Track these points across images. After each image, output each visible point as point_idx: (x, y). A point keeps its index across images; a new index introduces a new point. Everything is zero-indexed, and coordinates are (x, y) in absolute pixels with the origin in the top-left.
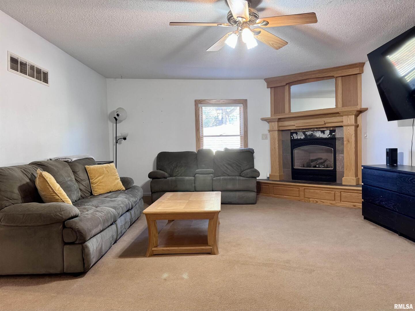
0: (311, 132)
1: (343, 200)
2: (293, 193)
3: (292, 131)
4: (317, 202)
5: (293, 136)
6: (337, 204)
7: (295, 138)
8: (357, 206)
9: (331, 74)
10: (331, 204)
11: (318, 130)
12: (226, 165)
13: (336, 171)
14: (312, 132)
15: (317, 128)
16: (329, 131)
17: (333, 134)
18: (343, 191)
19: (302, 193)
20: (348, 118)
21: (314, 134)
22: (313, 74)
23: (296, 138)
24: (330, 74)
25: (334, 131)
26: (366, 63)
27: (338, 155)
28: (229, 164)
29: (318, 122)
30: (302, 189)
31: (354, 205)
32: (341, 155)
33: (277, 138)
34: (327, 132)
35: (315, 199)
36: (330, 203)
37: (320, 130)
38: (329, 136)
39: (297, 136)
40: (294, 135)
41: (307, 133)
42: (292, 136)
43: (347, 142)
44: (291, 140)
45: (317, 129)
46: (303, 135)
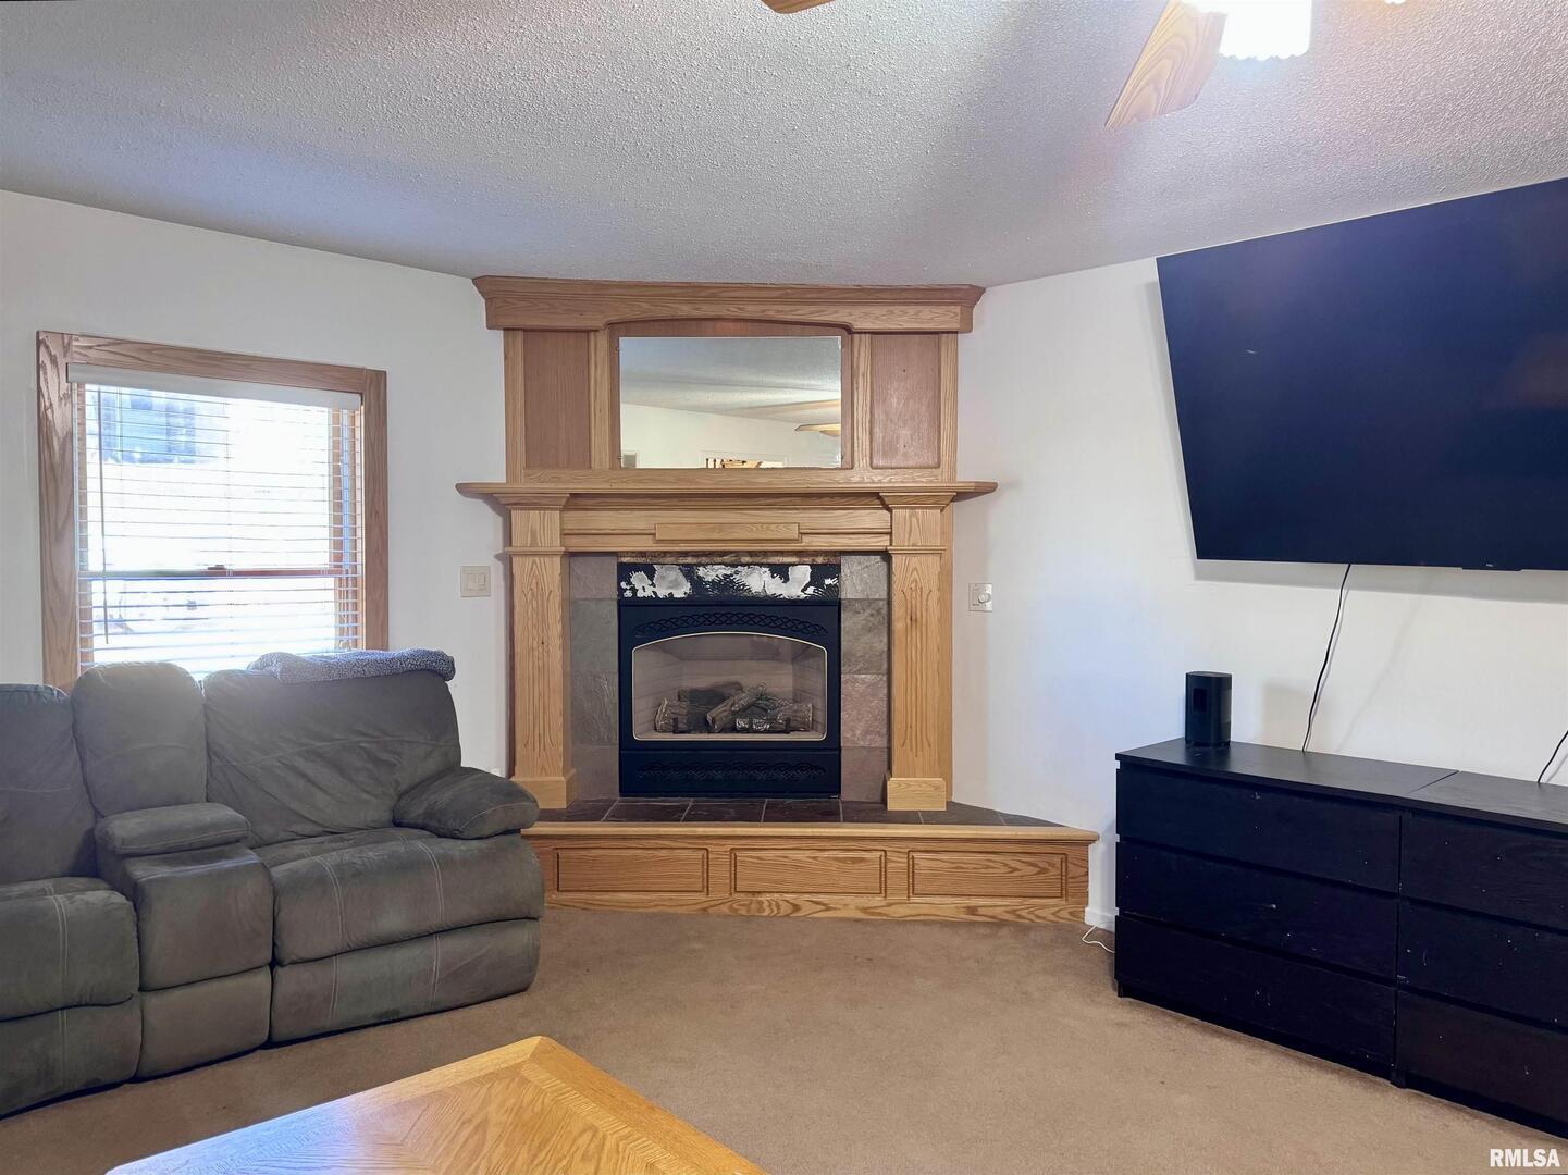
0: (722, 571)
1: (918, 887)
2: (672, 876)
3: (625, 560)
4: (796, 908)
5: (629, 583)
6: (893, 908)
7: (640, 594)
8: (982, 911)
9: (841, 315)
10: (865, 910)
11: (757, 560)
12: (300, 763)
13: (839, 749)
14: (729, 571)
15: (751, 553)
16: (808, 569)
17: (828, 581)
18: (921, 846)
19: (720, 873)
20: (914, 520)
21: (738, 577)
22: (752, 300)
23: (649, 593)
24: (836, 312)
25: (834, 570)
26: (987, 290)
27: (848, 676)
28: (315, 755)
29: (773, 527)
30: (723, 849)
31: (968, 908)
32: (863, 676)
33: (557, 593)
34: (802, 574)
35: (788, 897)
36: (861, 906)
37: (764, 561)
38: (810, 590)
39: (654, 586)
40: (639, 579)
41: (701, 572)
42: (623, 585)
43: (909, 622)
44: (619, 602)
45: (751, 556)
46: (682, 578)
